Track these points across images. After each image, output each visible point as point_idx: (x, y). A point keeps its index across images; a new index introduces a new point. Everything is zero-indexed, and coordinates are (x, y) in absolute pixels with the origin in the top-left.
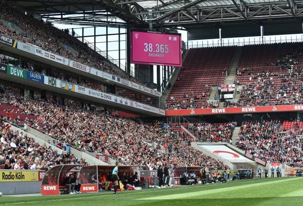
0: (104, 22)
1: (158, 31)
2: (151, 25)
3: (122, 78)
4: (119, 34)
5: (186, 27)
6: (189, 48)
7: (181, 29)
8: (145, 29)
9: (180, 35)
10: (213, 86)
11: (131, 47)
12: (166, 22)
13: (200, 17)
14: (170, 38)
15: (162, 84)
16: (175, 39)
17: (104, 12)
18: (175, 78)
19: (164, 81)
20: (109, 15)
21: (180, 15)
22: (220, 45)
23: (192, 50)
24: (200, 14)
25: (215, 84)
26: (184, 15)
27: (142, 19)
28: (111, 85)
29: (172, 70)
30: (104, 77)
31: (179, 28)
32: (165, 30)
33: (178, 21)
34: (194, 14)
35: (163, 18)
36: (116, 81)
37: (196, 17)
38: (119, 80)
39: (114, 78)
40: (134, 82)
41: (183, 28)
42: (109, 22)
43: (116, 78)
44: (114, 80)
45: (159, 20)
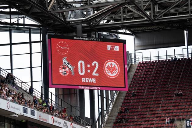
0: (6, 23)
1: (89, 36)
2: (79, 27)
3: (38, 110)
4: (30, 43)
5: (132, 29)
6: (137, 63)
7: (125, 33)
8: (71, 35)
9: (124, 42)
10: (178, 120)
11: (50, 62)
12: (102, 23)
13: (154, 13)
14: (109, 47)
15: (99, 118)
16: (117, 48)
17: (5, 8)
18: (118, 109)
19: (101, 114)
20: (14, 13)
21: (124, 12)
22: (186, 57)
23: (142, 65)
24: (154, 9)
25: (181, 117)
26: (129, 11)
27: (65, 19)
28: (21, 122)
29: (112, 95)
30: (11, 110)
31: (120, 31)
32: (100, 35)
33: (120, 20)
34: (146, 10)
35: (98, 16)
36: (29, 115)
37: (148, 13)
38: (33, 113)
39: (25, 111)
40: (56, 116)
41: (128, 32)
42: (14, 24)
43: (29, 110)
44: (25, 115)
45: (92, 19)
